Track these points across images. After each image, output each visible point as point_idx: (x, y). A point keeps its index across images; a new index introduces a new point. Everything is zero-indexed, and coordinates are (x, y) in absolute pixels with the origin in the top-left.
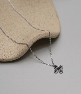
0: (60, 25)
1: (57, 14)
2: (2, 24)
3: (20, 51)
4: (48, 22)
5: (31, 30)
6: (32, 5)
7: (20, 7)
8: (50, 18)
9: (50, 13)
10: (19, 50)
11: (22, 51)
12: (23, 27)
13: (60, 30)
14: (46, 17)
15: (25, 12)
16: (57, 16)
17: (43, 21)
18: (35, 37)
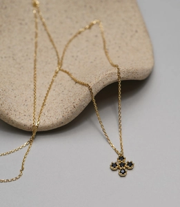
0: (153, 52)
1: (145, 27)
2: (28, 49)
3: (69, 109)
4: (127, 44)
5: (92, 62)
6: (91, 7)
7: (66, 11)
8: (132, 36)
9: (131, 25)
10: (66, 107)
11: (74, 110)
12: (73, 56)
13: (154, 64)
14: (123, 34)
15: (77, 22)
16: (146, 31)
17: (116, 43)
18: (100, 78)
